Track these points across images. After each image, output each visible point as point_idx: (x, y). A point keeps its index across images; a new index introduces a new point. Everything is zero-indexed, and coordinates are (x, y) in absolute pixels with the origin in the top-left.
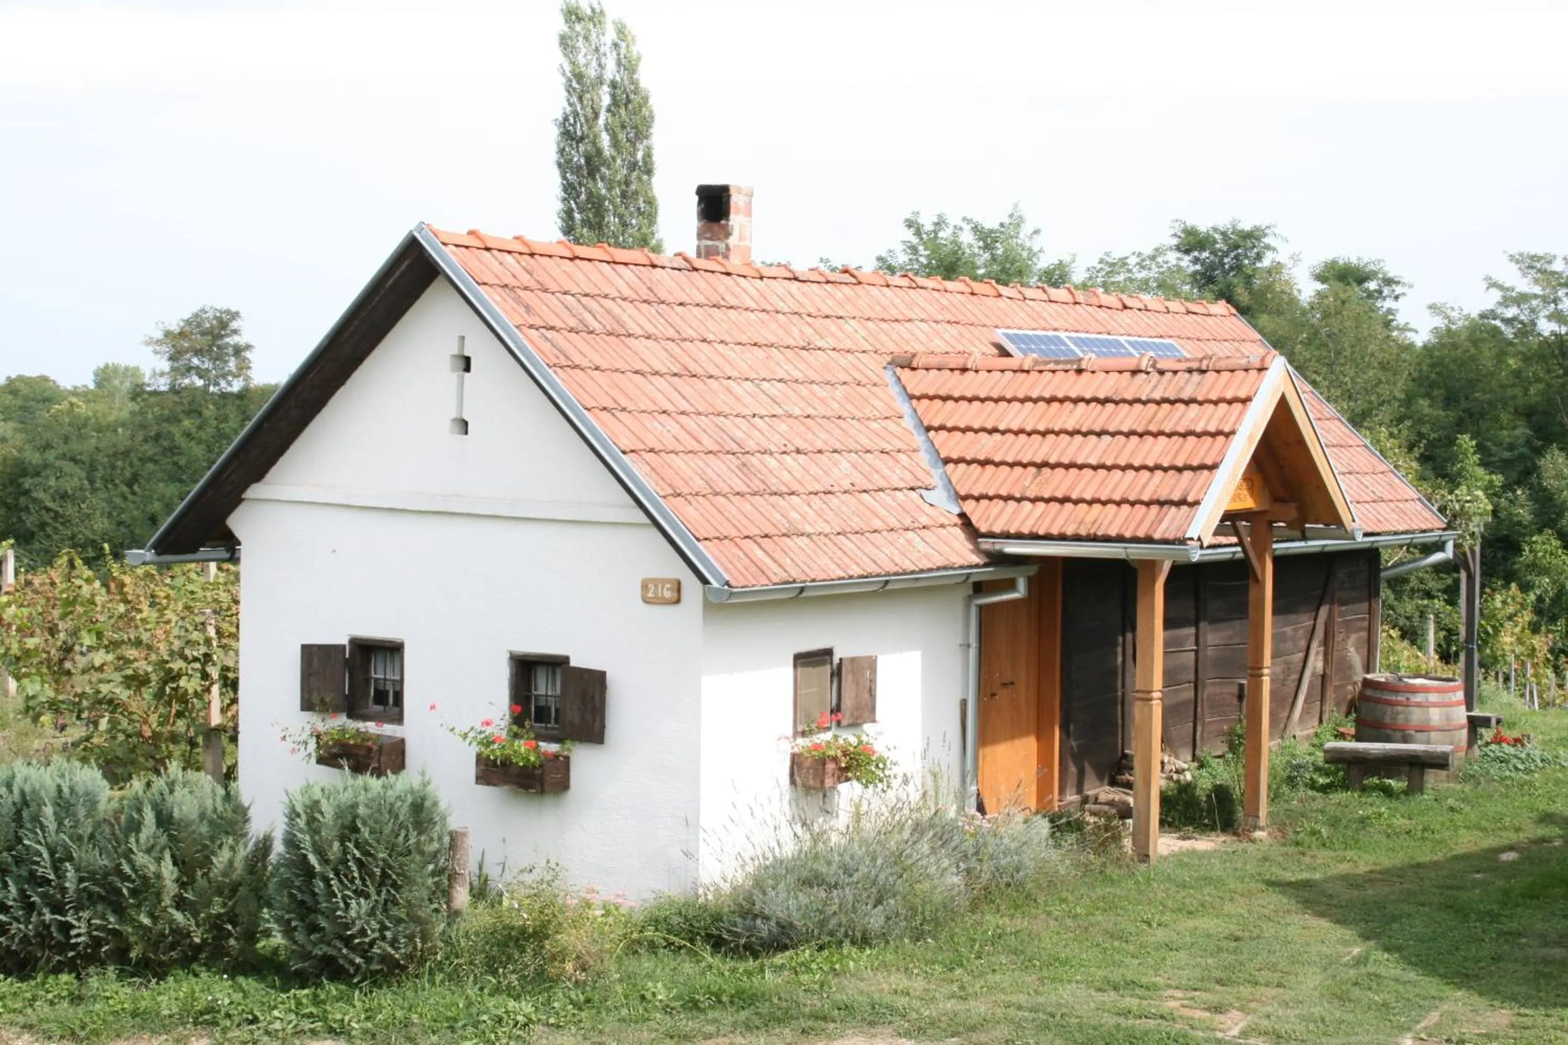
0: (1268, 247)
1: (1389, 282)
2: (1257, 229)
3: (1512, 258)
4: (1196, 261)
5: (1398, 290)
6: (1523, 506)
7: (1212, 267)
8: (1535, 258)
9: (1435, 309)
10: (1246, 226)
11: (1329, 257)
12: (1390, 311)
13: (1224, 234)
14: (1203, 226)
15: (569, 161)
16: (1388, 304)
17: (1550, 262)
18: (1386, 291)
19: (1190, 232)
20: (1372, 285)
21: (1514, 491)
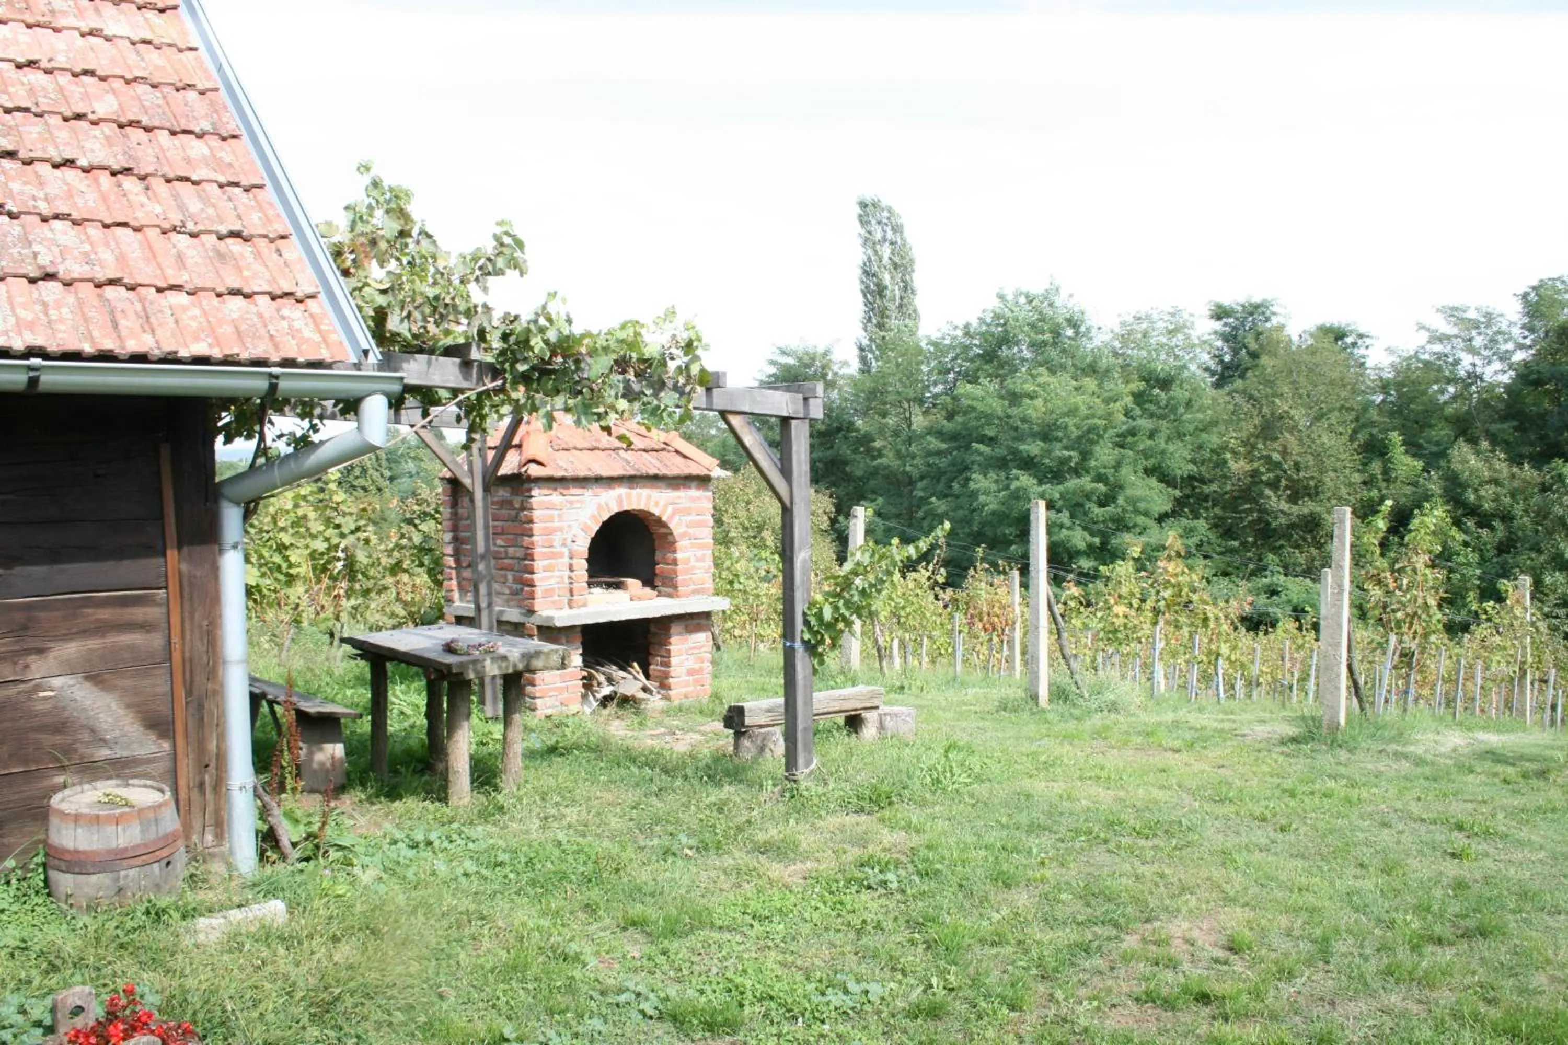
0: (1274, 314)
1: (1361, 336)
2: (1265, 300)
3: (1438, 310)
4: (1226, 324)
5: (1368, 341)
6: (1434, 484)
7: (1235, 328)
8: (1456, 309)
9: (1389, 350)
10: (1257, 300)
11: (1319, 322)
12: (1363, 357)
13: (1243, 306)
14: (1227, 301)
15: (867, 287)
16: (1362, 351)
17: (1465, 311)
18: (1360, 342)
19: (1219, 306)
20: (1349, 340)
21: (1429, 472)
